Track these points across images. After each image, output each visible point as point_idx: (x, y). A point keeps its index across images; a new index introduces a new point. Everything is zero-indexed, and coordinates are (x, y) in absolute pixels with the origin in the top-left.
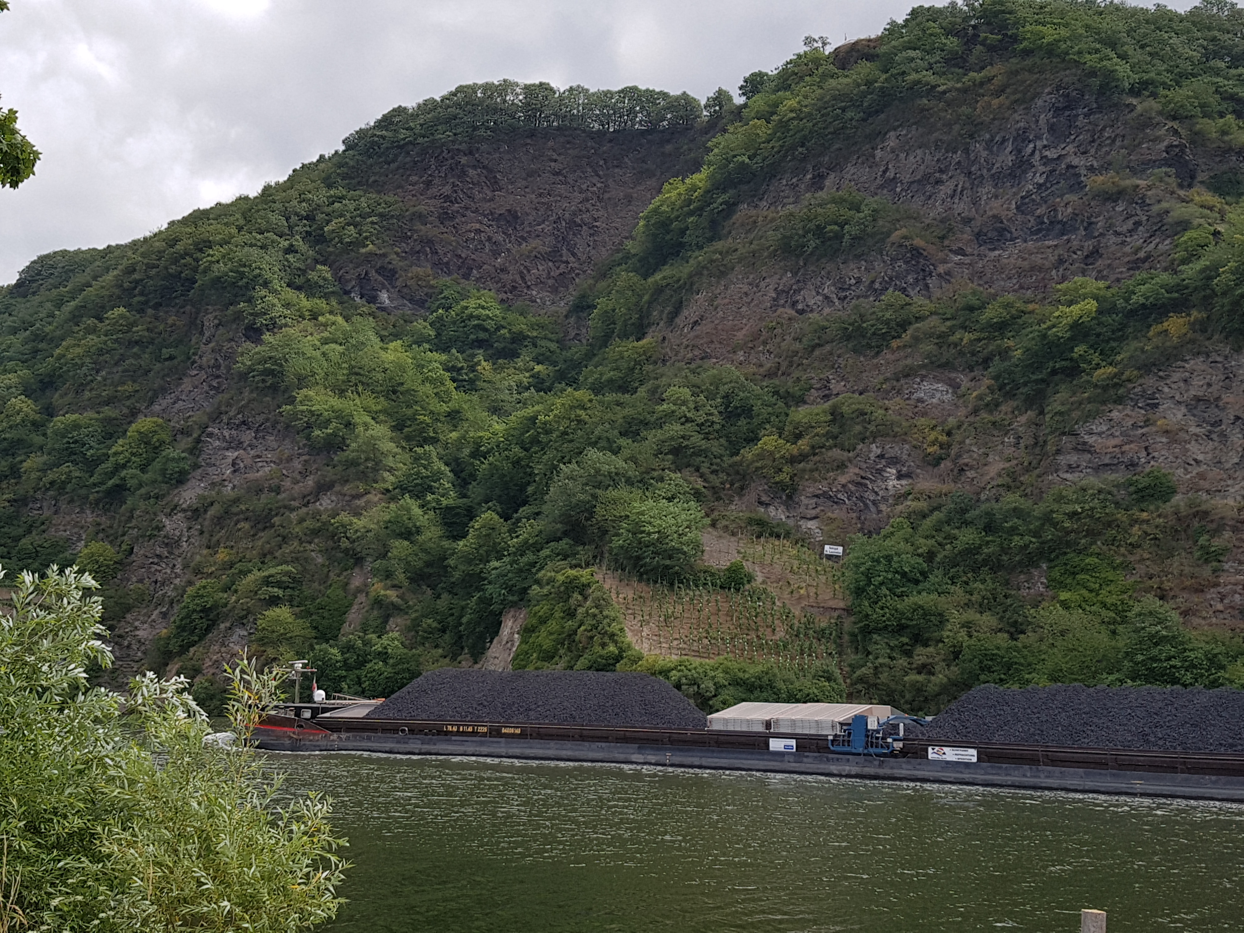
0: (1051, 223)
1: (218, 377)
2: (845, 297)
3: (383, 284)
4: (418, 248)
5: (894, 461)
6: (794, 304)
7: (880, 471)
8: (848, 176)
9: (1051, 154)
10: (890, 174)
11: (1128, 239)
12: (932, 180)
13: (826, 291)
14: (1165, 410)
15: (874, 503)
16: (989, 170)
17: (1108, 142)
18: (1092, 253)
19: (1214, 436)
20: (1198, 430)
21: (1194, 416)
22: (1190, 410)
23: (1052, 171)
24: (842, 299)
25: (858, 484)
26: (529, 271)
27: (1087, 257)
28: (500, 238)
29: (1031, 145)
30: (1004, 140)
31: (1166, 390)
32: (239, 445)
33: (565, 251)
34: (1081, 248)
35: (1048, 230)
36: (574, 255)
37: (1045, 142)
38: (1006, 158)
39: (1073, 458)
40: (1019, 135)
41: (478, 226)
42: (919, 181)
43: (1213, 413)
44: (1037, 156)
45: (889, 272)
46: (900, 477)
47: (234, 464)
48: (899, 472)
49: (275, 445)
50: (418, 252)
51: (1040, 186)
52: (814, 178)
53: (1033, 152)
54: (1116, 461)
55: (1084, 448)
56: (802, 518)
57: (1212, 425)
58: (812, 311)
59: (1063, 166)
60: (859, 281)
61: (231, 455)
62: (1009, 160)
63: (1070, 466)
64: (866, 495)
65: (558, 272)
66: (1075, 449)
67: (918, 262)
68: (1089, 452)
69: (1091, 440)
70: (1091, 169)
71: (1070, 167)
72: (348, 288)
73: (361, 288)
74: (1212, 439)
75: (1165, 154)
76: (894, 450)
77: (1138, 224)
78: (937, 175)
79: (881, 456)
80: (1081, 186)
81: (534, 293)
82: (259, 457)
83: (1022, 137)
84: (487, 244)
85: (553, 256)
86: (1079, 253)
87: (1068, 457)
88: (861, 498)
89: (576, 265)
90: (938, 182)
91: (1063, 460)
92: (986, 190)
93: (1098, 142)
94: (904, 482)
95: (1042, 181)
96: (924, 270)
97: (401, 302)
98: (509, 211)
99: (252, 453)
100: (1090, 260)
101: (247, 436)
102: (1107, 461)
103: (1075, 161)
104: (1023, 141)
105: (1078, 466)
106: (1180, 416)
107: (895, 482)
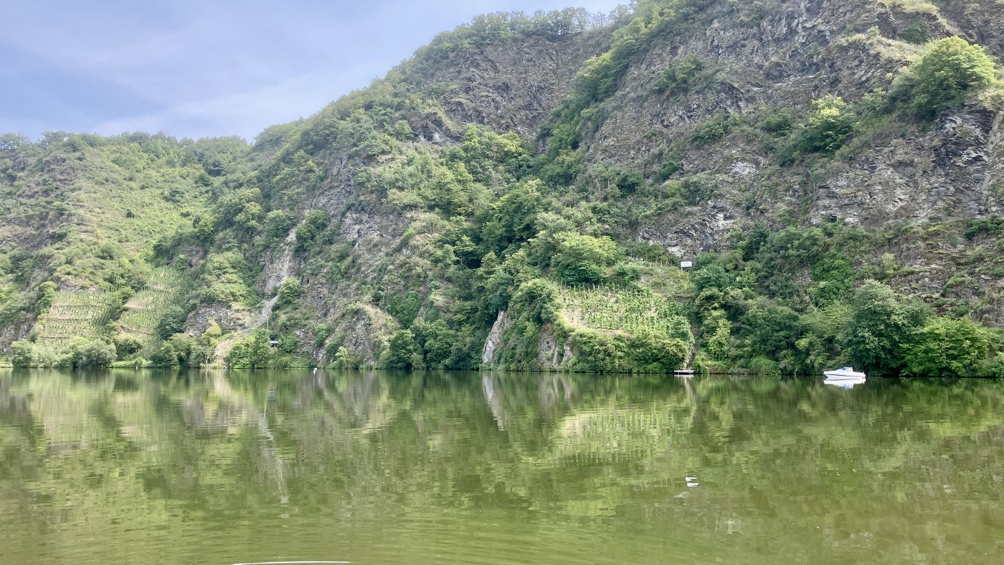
0: (810, 65)
1: (350, 185)
2: (692, 116)
3: (436, 130)
4: (454, 108)
5: (721, 210)
6: (662, 122)
7: (714, 216)
8: (692, 47)
9: (808, 25)
10: (716, 43)
11: (856, 71)
12: (739, 45)
13: (680, 113)
14: (880, 170)
15: (711, 235)
16: (773, 37)
17: (842, 15)
18: (835, 81)
19: (911, 184)
20: (901, 181)
21: (898, 172)
22: (895, 169)
23: (809, 35)
24: (689, 117)
25: (701, 224)
26: (515, 116)
27: (832, 83)
28: (499, 99)
29: (797, 20)
30: (780, 19)
31: (880, 157)
32: (361, 222)
33: (535, 105)
34: (828, 78)
35: (808, 70)
36: (540, 105)
37: (805, 18)
38: (783, 29)
39: (827, 202)
40: (789, 15)
41: (487, 93)
42: (732, 46)
43: (910, 170)
44: (800, 25)
45: (716, 99)
46: (726, 218)
47: (358, 232)
48: (725, 216)
49: (379, 220)
50: (455, 110)
51: (803, 44)
52: (671, 49)
53: (798, 24)
54: (852, 202)
55: (832, 195)
56: (669, 246)
57: (909, 177)
58: (672, 125)
59: (816, 31)
60: (699, 106)
61: (357, 227)
62: (785, 30)
63: (825, 206)
64: (706, 230)
65: (531, 116)
66: (828, 196)
67: (733, 93)
68: (836, 197)
69: (837, 191)
70: (832, 32)
71: (820, 31)
72: (417, 133)
73: (424, 132)
74: (909, 186)
75: (877, 19)
76: (721, 203)
77: (861, 62)
78: (743, 42)
79: (714, 207)
80: (826, 42)
81: (519, 128)
82: (371, 227)
83: (791, 17)
84: (492, 103)
85: (528, 107)
86: (827, 81)
87: (824, 201)
88: (704, 232)
89: (542, 111)
90: (744, 46)
91: (821, 203)
92: (771, 49)
93: (836, 15)
94: (728, 222)
95: (803, 41)
96: (736, 97)
97: (445, 138)
98: (504, 83)
99: (367, 226)
100: (834, 85)
101: (365, 217)
102: (846, 202)
103: (822, 28)
104: (792, 18)
105: (830, 206)
106: (889, 172)
107: (723, 222)
